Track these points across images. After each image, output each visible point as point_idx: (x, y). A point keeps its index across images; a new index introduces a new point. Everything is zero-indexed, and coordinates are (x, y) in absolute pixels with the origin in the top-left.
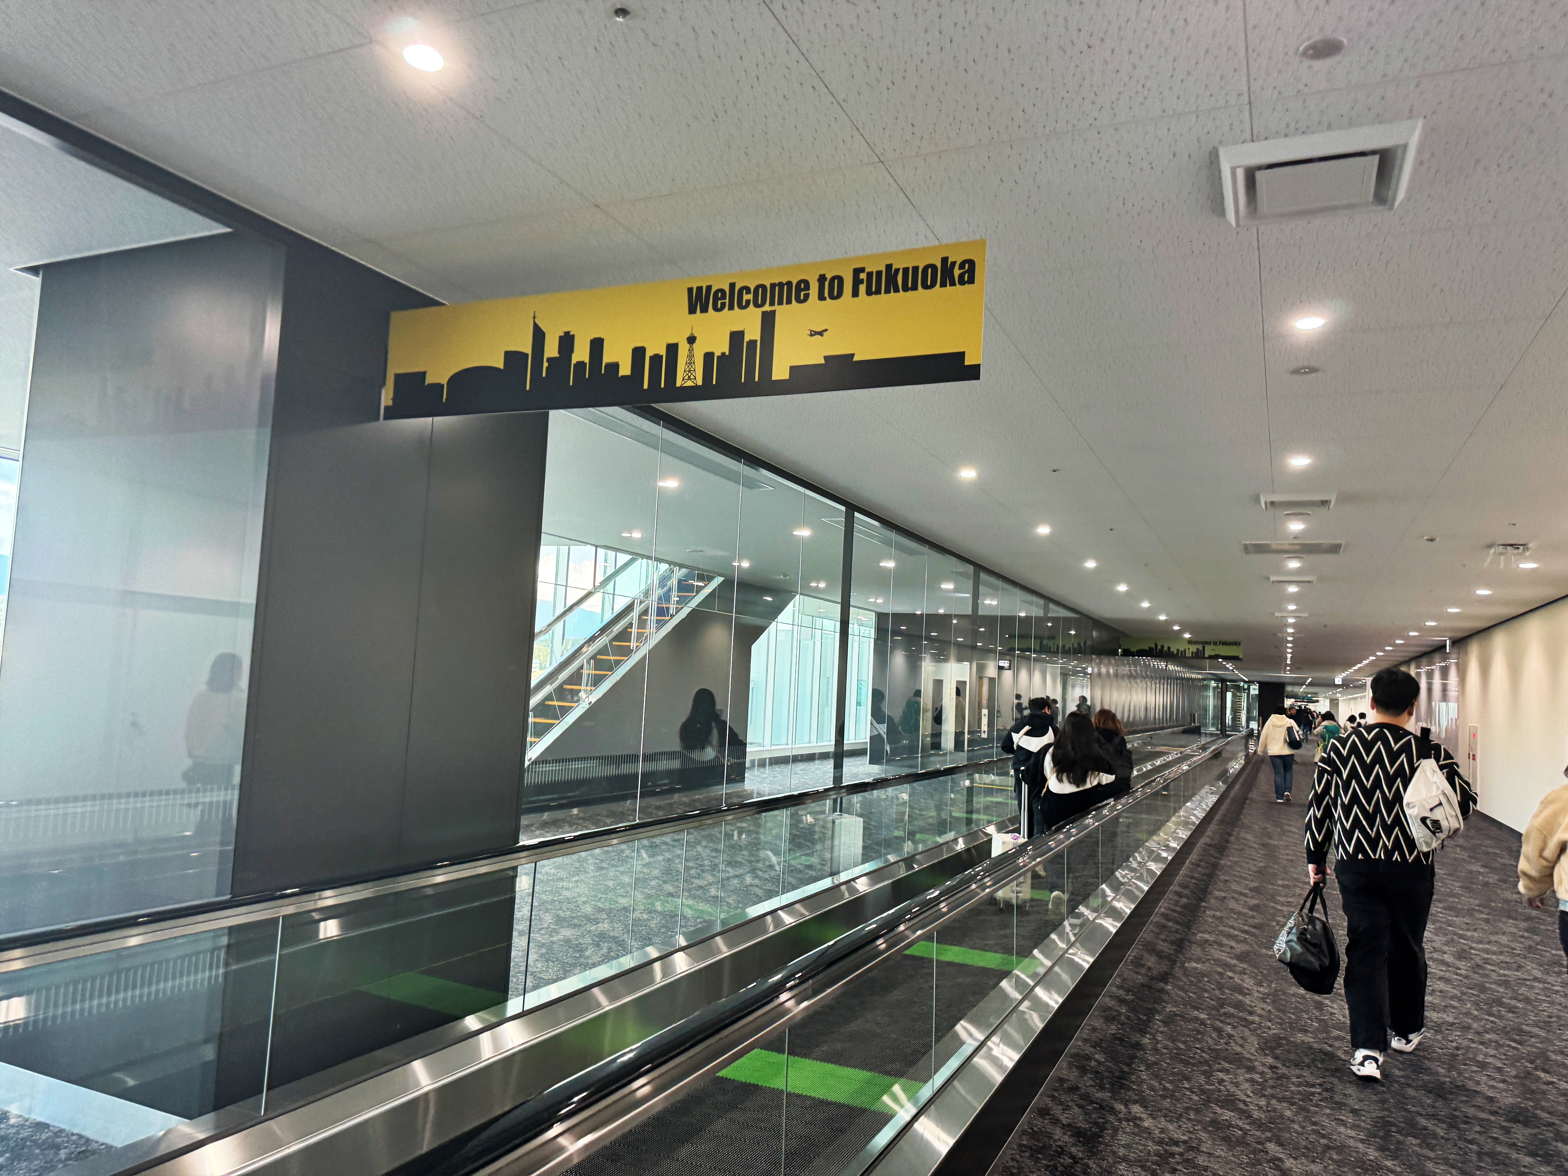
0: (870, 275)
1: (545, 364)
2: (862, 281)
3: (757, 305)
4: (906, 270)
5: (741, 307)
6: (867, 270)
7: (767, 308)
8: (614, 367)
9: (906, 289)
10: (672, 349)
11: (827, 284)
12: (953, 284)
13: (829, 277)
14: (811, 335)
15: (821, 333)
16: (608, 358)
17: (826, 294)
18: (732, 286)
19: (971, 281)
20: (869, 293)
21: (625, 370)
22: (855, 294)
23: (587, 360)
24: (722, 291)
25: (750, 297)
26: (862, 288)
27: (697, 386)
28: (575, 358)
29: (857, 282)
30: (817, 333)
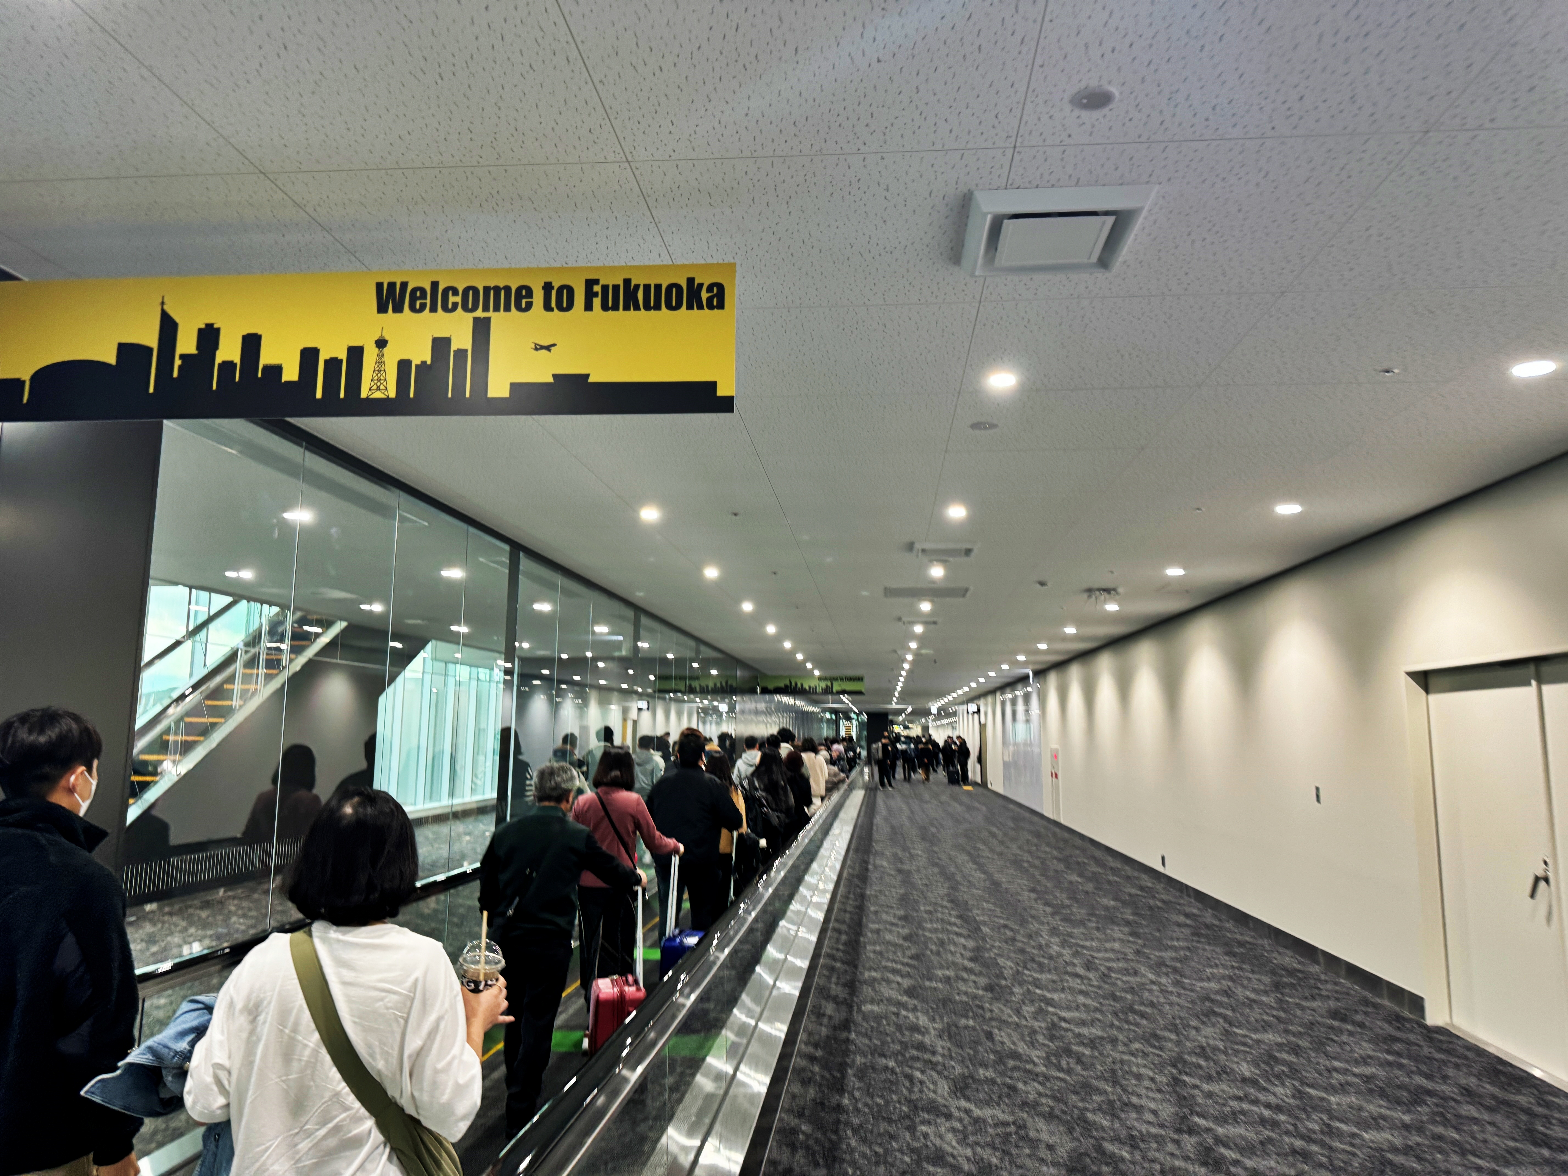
0: (605, 288)
1: (178, 362)
2: (596, 295)
3: (466, 309)
4: (647, 287)
5: (445, 309)
6: (602, 282)
7: (479, 313)
8: (275, 370)
9: (647, 307)
10: (356, 354)
11: (554, 293)
12: (700, 307)
13: (556, 285)
14: (536, 349)
15: (548, 348)
16: (266, 358)
17: (553, 304)
18: (435, 285)
19: (721, 306)
20: (605, 307)
21: (291, 374)
22: (589, 307)
23: (237, 359)
24: (423, 290)
25: (458, 299)
26: (597, 302)
27: (388, 399)
28: (221, 357)
29: (590, 295)
30: (543, 347)
